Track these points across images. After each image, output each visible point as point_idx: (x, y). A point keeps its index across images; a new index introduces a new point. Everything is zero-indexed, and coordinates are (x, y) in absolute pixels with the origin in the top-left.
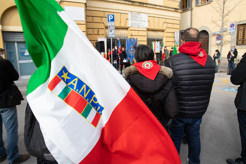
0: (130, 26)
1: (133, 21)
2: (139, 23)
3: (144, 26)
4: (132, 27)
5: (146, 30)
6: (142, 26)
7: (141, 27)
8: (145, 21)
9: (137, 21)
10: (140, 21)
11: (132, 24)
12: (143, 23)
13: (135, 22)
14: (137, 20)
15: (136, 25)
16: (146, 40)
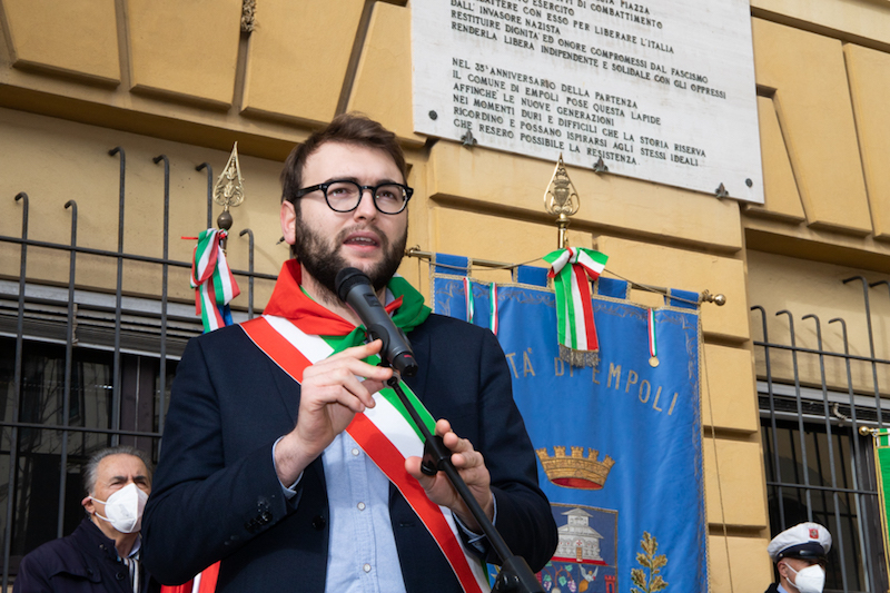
0: (446, 128)
1: (497, 54)
2: (612, 106)
3: (686, 155)
4: (469, 144)
5: (735, 239)
6: (653, 148)
7: (645, 168)
8: (699, 85)
9: (573, 53)
10: (629, 67)
11: (479, 89)
12: (680, 118)
13: (536, 64)
14: (569, 33)
15: (550, 117)
16: (751, 422)
